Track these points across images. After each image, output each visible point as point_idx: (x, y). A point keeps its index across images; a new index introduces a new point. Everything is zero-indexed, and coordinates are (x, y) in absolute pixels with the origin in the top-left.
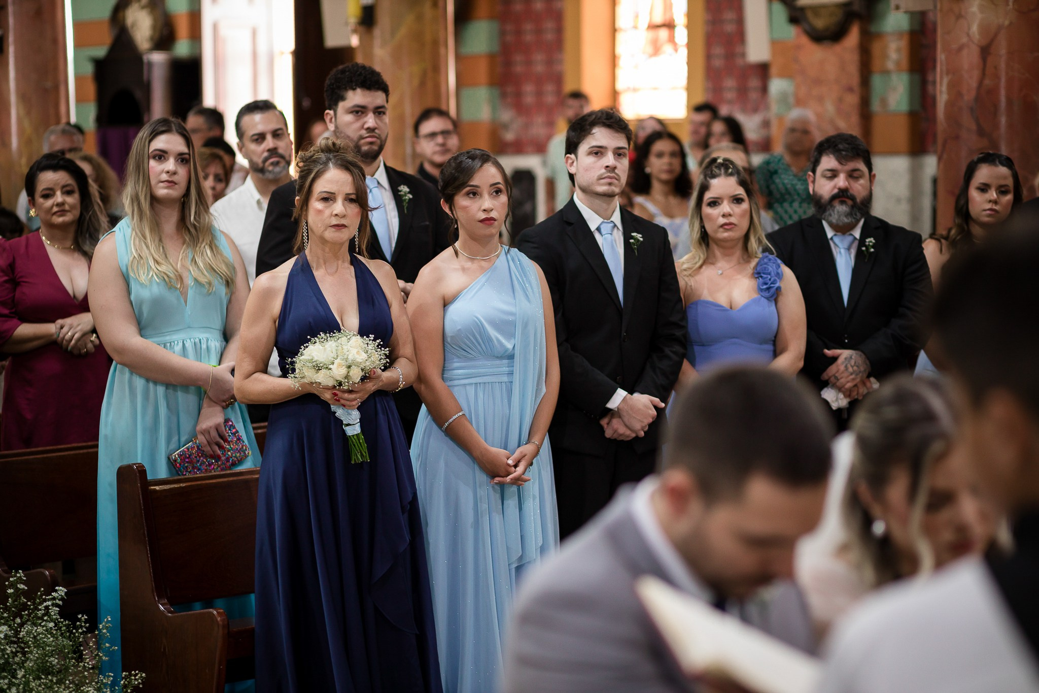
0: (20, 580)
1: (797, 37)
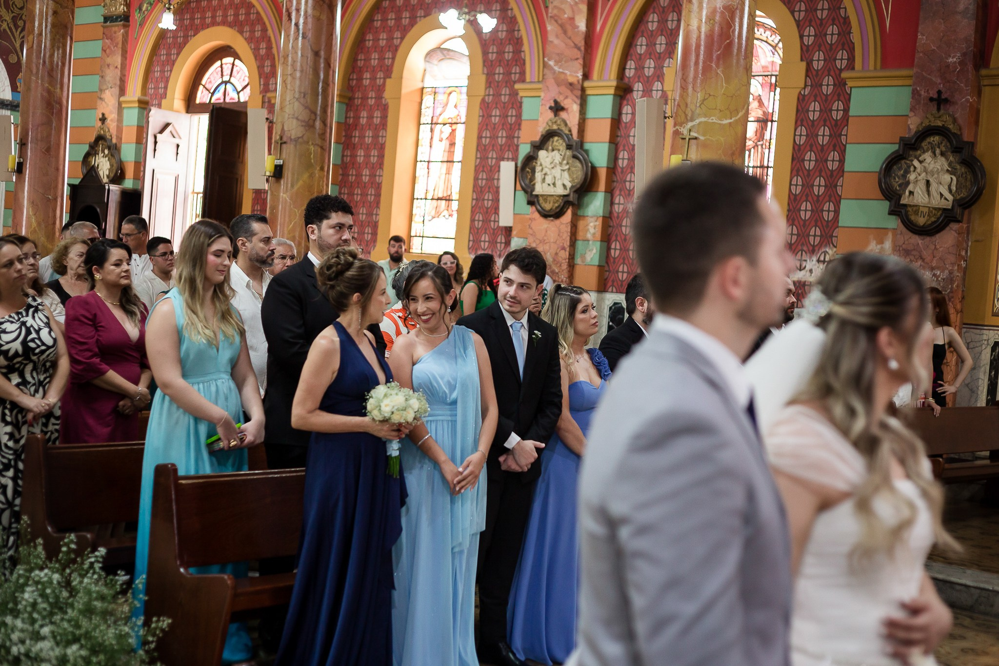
0: (72, 541)
1: (532, 213)
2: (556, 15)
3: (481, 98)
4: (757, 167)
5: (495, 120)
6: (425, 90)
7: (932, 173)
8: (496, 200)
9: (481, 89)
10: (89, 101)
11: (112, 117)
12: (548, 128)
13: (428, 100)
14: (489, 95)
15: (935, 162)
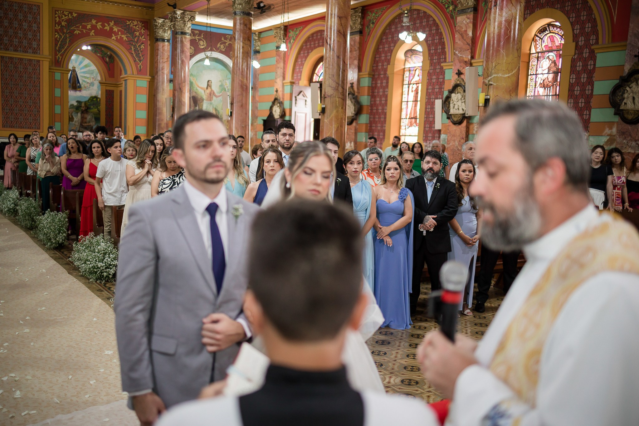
1: (449, 123)
2: (459, 30)
3: (428, 71)
4: (554, 95)
5: (434, 81)
6: (405, 69)
7: (636, 93)
8: (434, 118)
9: (428, 67)
10: (271, 83)
11: (280, 90)
12: (455, 83)
13: (407, 74)
14: (431, 69)
15: (637, 88)
